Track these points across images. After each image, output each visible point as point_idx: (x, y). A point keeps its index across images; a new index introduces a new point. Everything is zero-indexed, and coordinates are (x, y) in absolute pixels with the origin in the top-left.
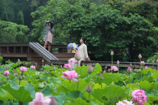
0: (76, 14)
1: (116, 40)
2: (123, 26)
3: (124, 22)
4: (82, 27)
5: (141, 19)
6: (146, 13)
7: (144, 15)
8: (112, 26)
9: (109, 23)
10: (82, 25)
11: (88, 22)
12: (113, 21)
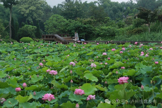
0: (69, 25)
1: (82, 33)
2: (85, 28)
3: (85, 27)
4: (72, 29)
5: (90, 26)
6: (90, 23)
7: (90, 24)
8: (81, 28)
9: (80, 27)
10: (72, 28)
11: (73, 27)
12: (82, 27)
